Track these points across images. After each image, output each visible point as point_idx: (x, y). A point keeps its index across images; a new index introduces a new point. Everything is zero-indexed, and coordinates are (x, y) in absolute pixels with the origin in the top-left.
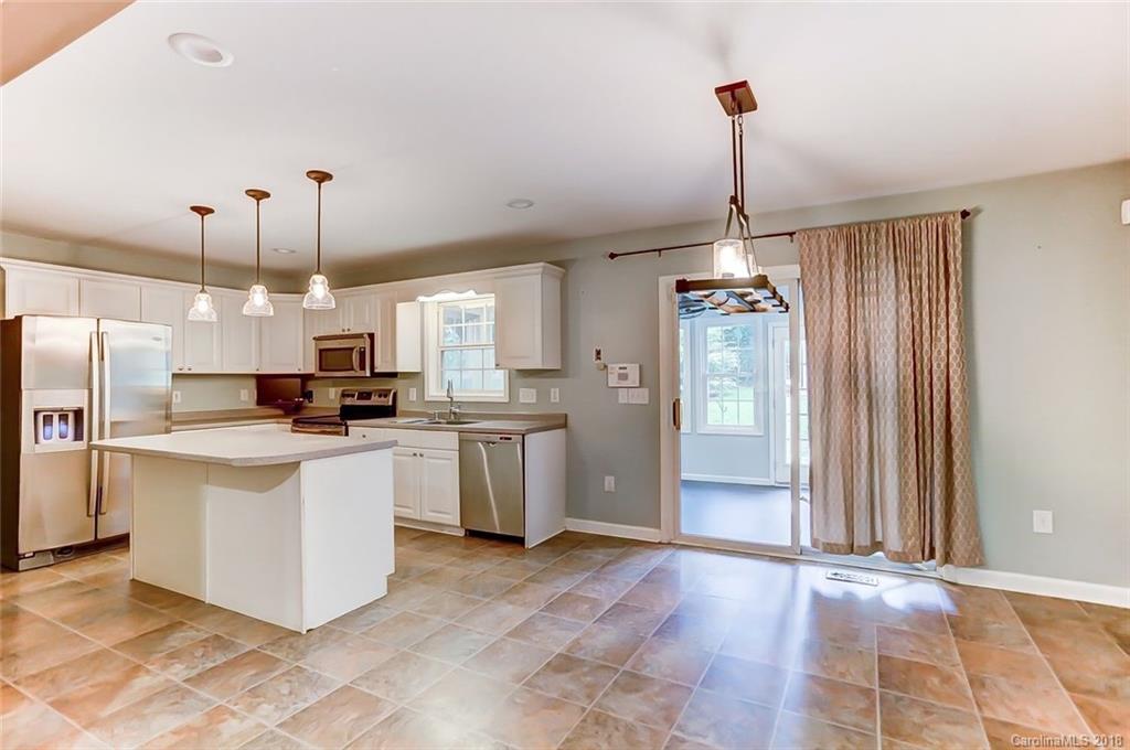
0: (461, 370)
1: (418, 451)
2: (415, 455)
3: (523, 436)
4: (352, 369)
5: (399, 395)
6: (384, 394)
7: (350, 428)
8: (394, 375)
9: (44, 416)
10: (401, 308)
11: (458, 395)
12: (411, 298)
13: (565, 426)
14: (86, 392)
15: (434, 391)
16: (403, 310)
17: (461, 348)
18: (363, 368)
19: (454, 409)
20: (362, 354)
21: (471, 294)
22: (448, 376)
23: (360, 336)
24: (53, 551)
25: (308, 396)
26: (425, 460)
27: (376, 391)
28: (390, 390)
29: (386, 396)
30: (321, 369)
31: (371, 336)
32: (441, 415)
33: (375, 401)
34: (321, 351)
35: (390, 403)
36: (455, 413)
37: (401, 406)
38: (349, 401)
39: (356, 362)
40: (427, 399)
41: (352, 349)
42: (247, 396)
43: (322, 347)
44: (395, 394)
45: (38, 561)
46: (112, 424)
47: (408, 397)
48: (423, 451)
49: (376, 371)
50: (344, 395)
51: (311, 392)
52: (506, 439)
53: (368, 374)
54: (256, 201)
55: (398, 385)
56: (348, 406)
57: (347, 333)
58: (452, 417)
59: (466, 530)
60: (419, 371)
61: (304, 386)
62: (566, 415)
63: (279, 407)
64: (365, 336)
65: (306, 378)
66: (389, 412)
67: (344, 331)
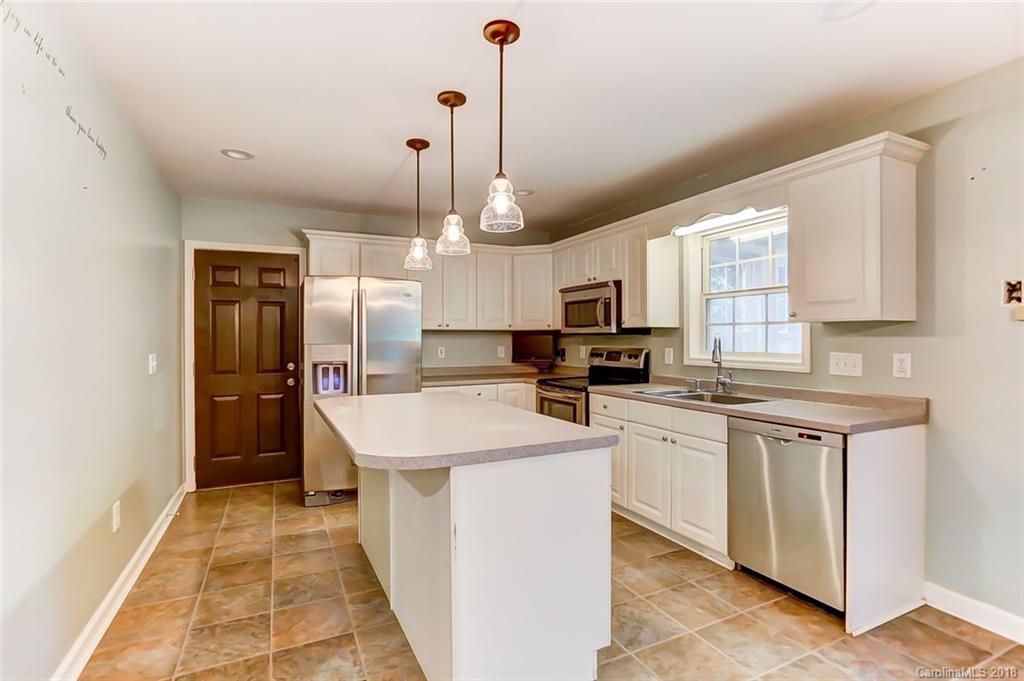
0: (734, 324)
1: (670, 435)
2: (665, 440)
3: (845, 436)
4: (597, 325)
5: (652, 356)
6: (634, 355)
7: (591, 394)
8: (646, 331)
9: (323, 369)
10: (653, 245)
11: (727, 360)
12: (663, 232)
13: (925, 418)
14: (350, 346)
15: (697, 353)
16: (655, 248)
17: (734, 294)
18: (608, 323)
19: (722, 378)
20: (607, 306)
21: (750, 213)
22: (715, 332)
23: (605, 285)
24: (328, 492)
25: (561, 354)
26: (677, 447)
27: (626, 351)
28: (642, 350)
29: (636, 357)
30: (567, 326)
31: (618, 284)
32: (704, 385)
33: (624, 362)
34: (567, 304)
35: (641, 366)
36: (724, 384)
37: (655, 370)
38: (597, 362)
39: (601, 317)
40: (686, 362)
41: (596, 301)
42: (503, 352)
43: (568, 300)
44: (647, 356)
45: (317, 500)
46: (369, 377)
47: (664, 359)
48: (676, 436)
49: (623, 326)
50: (594, 354)
51: (563, 350)
52: (810, 437)
53: (614, 330)
54: (449, 109)
55: (650, 344)
56: (597, 367)
57: (593, 282)
58: (720, 390)
59: (736, 564)
60: (677, 326)
61: (556, 343)
62: (928, 401)
63: (534, 365)
64: (611, 284)
65: (556, 335)
66: (640, 376)
67: (589, 280)
